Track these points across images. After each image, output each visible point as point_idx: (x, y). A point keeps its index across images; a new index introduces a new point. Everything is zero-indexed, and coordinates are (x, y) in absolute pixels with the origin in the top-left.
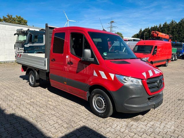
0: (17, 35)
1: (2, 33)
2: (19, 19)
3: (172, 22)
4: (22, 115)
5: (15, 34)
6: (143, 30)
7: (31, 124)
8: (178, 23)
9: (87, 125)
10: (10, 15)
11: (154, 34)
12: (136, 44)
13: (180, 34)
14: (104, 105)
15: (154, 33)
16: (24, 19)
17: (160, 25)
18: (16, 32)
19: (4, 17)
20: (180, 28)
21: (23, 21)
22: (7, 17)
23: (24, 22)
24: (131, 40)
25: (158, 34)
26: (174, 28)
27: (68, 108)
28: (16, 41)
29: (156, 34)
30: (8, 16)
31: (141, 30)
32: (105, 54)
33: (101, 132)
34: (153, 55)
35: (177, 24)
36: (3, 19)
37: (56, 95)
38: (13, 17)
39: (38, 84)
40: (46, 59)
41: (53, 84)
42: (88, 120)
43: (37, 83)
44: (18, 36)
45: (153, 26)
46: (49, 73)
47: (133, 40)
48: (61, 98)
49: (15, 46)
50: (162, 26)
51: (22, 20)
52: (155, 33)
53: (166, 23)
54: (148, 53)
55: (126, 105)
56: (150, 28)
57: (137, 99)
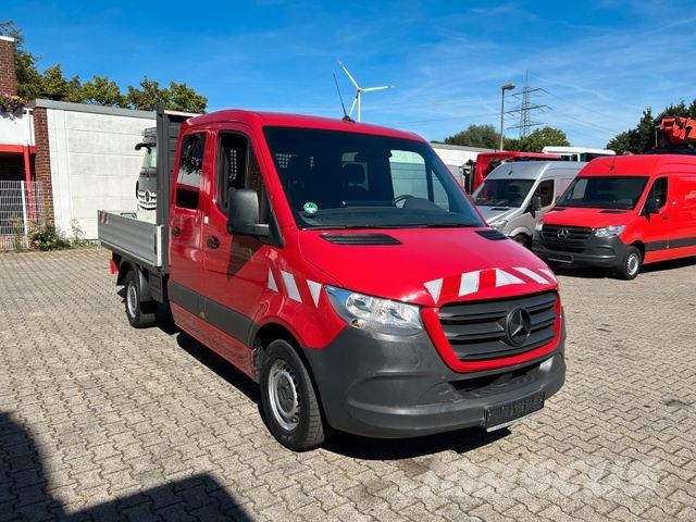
0: (144, 149)
1: (100, 143)
2: (180, 93)
4: (29, 419)
5: (138, 147)
7: (36, 452)
9: (217, 473)
10: (150, 80)
11: (671, 131)
12: (576, 173)
14: (296, 403)
15: (671, 124)
16: (198, 94)
18: (141, 140)
19: (131, 89)
21: (192, 102)
22: (142, 89)
23: (197, 105)
24: (575, 158)
25: (689, 129)
27: (198, 407)
28: (140, 170)
29: (681, 127)
30: (145, 85)
31: (648, 117)
32: (311, 208)
33: (247, 500)
34: (648, 218)
36: (130, 97)
37: (191, 357)
38: (160, 88)
39: (150, 317)
40: (159, 229)
41: (181, 317)
42: (235, 453)
43: (144, 313)
44: (149, 152)
46: (166, 277)
47: (582, 155)
48: (200, 370)
49: (137, 188)
51: (190, 96)
52: (676, 127)
54: (624, 207)
55: (352, 402)
57: (395, 381)
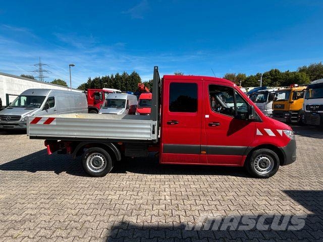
3: (125, 74)
6: (92, 79)
8: (129, 75)
13: (133, 86)
17: (112, 76)
20: (132, 81)
26: (126, 80)
31: (90, 80)
35: (130, 77)
40: (156, 123)
45: (105, 76)
50: (114, 77)
53: (118, 74)
56: (101, 78)
